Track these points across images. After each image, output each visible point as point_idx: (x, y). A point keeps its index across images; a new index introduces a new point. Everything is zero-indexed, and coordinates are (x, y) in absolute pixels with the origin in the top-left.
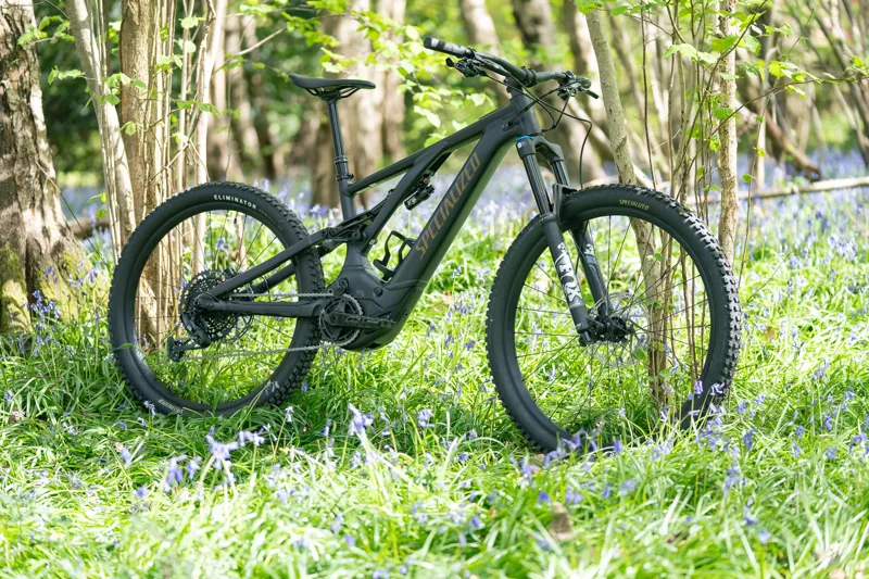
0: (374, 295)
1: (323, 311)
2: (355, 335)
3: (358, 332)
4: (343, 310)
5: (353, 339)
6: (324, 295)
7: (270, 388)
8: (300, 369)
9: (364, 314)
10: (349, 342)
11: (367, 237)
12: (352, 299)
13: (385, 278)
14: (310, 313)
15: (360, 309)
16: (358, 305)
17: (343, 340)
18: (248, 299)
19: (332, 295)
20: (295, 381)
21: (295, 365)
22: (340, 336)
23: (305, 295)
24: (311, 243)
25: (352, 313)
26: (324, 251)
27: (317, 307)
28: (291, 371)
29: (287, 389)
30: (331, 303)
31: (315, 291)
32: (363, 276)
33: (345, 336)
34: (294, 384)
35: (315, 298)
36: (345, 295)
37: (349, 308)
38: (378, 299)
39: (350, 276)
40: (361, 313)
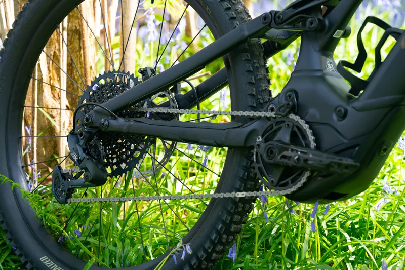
0: (335, 117)
1: (259, 140)
2: (303, 180)
3: (307, 174)
4: (287, 139)
5: (299, 185)
6: (262, 114)
7: (180, 252)
8: (227, 226)
9: (318, 148)
10: (294, 189)
11: (331, 25)
12: (302, 122)
13: (355, 90)
14: (241, 142)
15: (311, 138)
16: (309, 132)
17: (285, 186)
18: (171, 117)
19: (272, 114)
20: (220, 242)
21: (219, 218)
22: (281, 179)
23: (240, 113)
24: (246, 33)
25: (300, 145)
26: (273, 48)
27: (252, 133)
28: (214, 228)
29: (209, 255)
30: (272, 126)
31: (254, 109)
32: (321, 87)
33: (289, 180)
34: (219, 248)
35: (252, 119)
36: (292, 116)
37: (297, 137)
38: (340, 125)
39: (302, 87)
40: (313, 145)
